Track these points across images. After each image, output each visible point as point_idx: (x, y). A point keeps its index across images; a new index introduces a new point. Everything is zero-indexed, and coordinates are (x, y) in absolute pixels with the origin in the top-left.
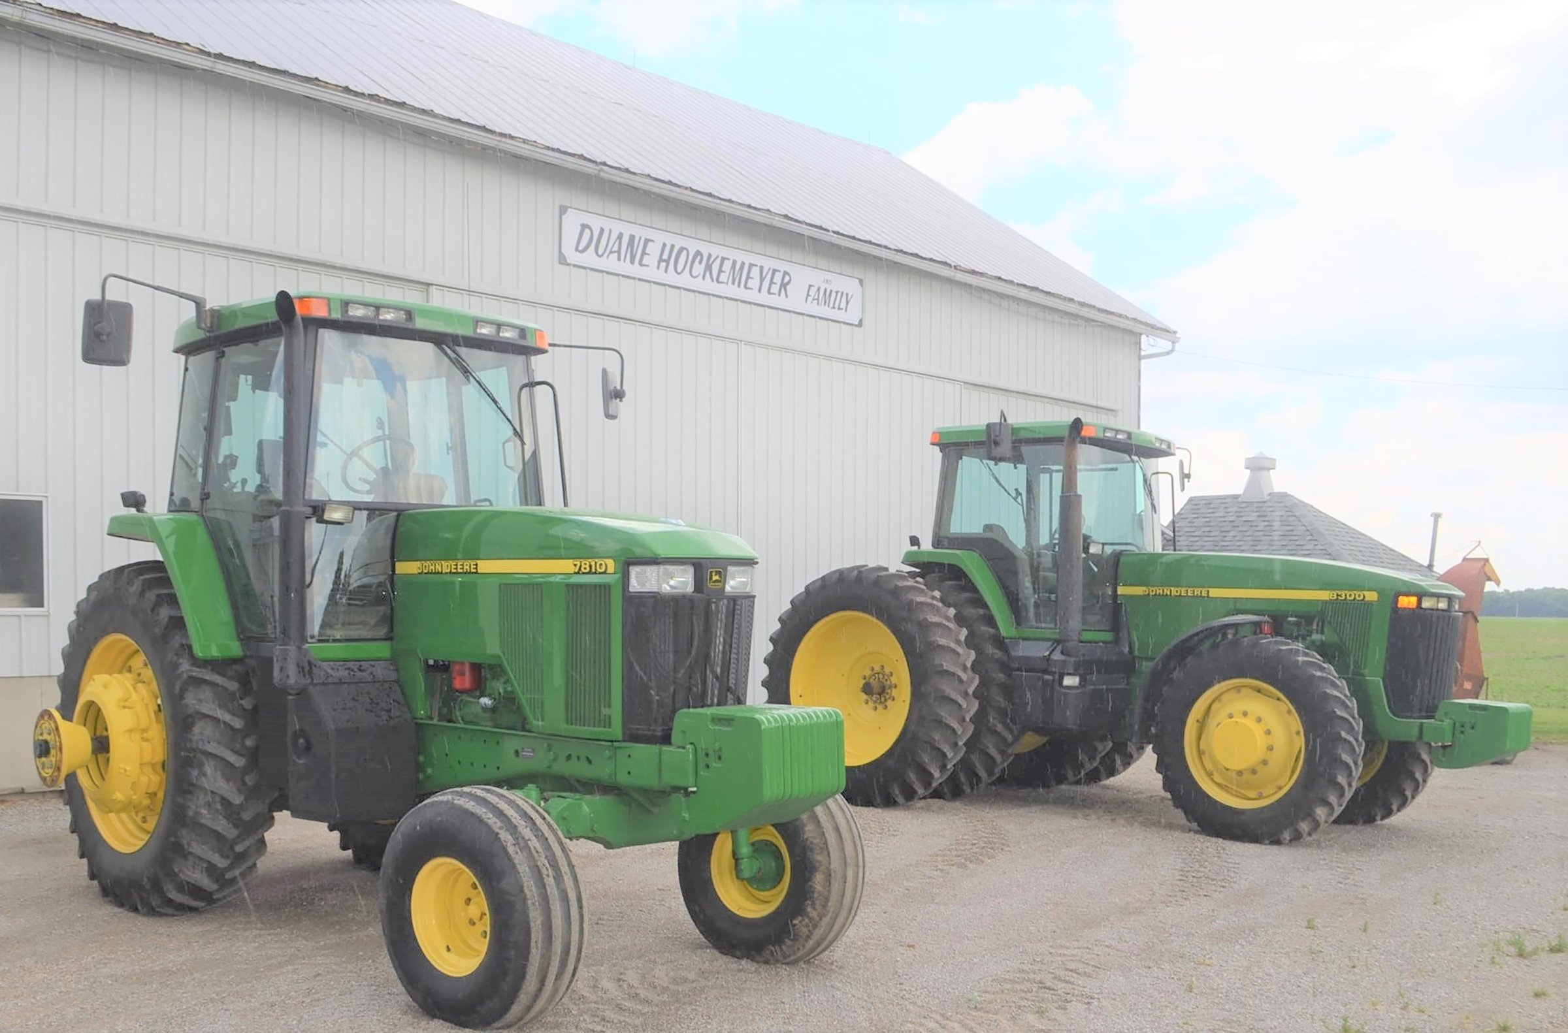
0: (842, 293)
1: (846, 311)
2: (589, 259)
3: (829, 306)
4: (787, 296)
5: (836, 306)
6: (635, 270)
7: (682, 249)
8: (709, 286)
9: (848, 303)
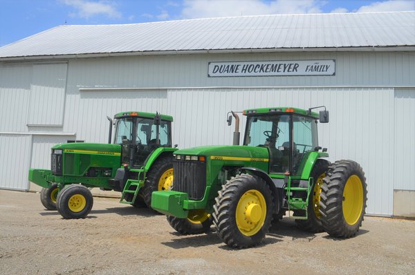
0: (324, 66)
1: (326, 71)
2: (218, 74)
3: (317, 71)
4: (297, 71)
5: (321, 70)
7: (251, 65)
8: (262, 74)
9: (327, 69)
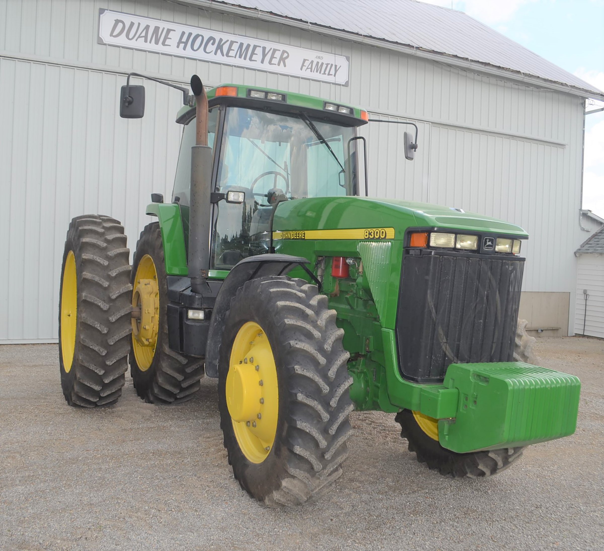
0: (332, 65)
1: (335, 76)
2: (122, 40)
3: (320, 73)
4: (285, 66)
5: (327, 72)
6: (159, 48)
7: (197, 36)
8: (219, 58)
9: (336, 71)
